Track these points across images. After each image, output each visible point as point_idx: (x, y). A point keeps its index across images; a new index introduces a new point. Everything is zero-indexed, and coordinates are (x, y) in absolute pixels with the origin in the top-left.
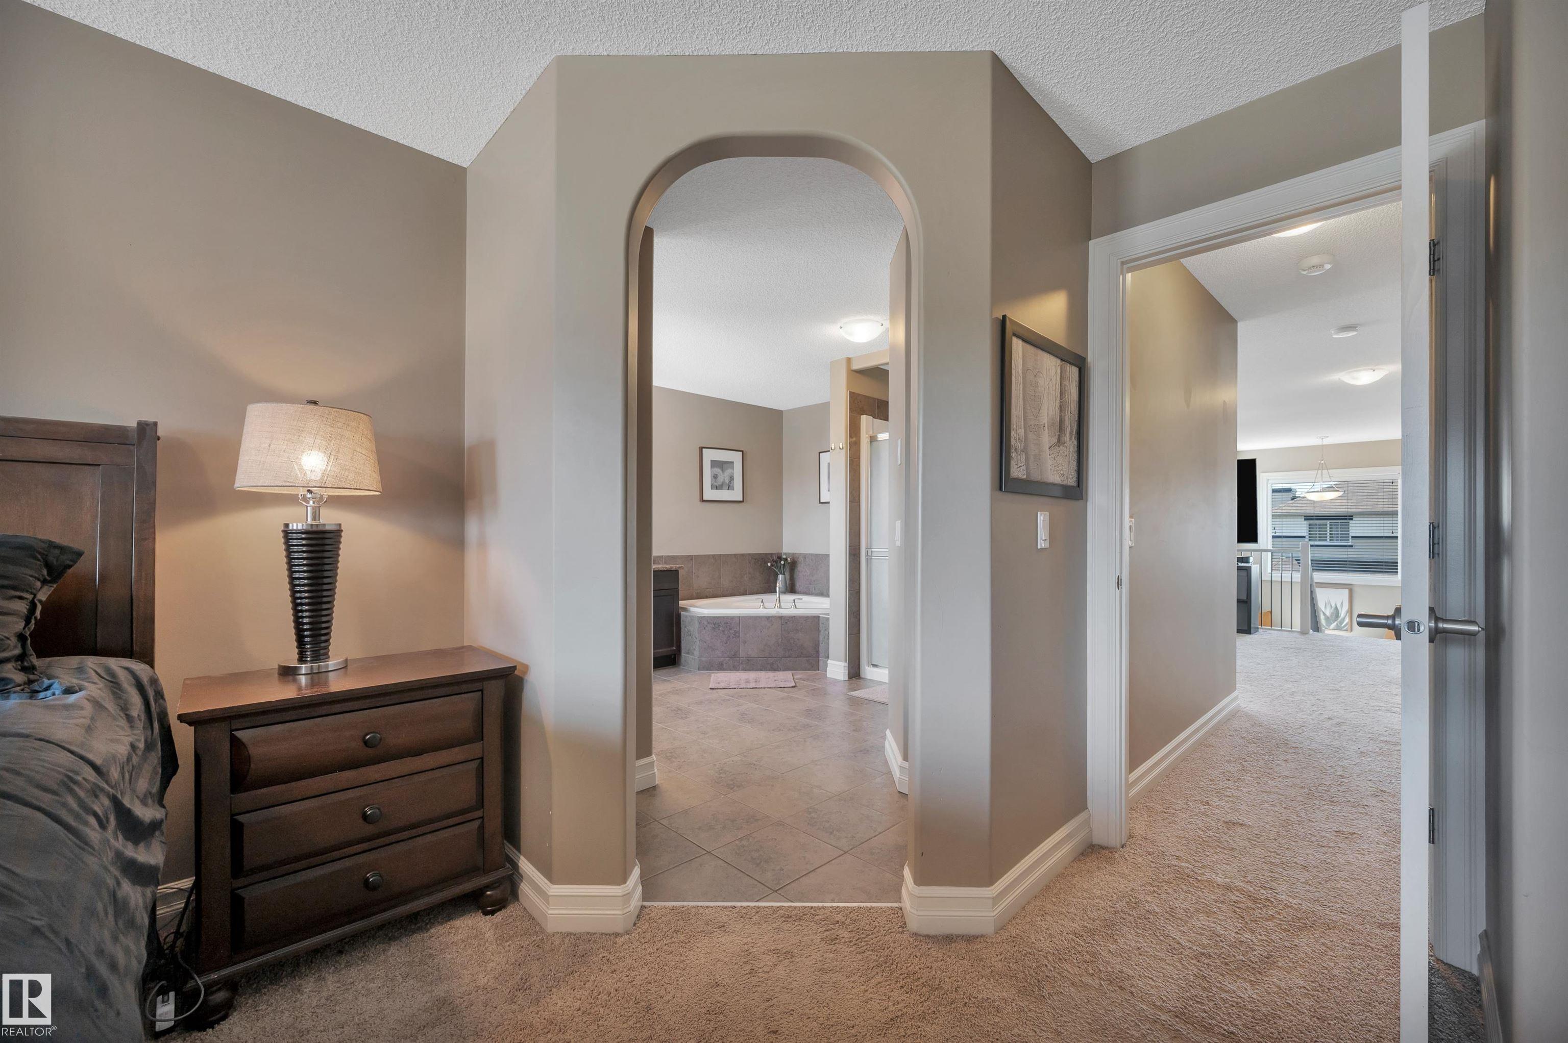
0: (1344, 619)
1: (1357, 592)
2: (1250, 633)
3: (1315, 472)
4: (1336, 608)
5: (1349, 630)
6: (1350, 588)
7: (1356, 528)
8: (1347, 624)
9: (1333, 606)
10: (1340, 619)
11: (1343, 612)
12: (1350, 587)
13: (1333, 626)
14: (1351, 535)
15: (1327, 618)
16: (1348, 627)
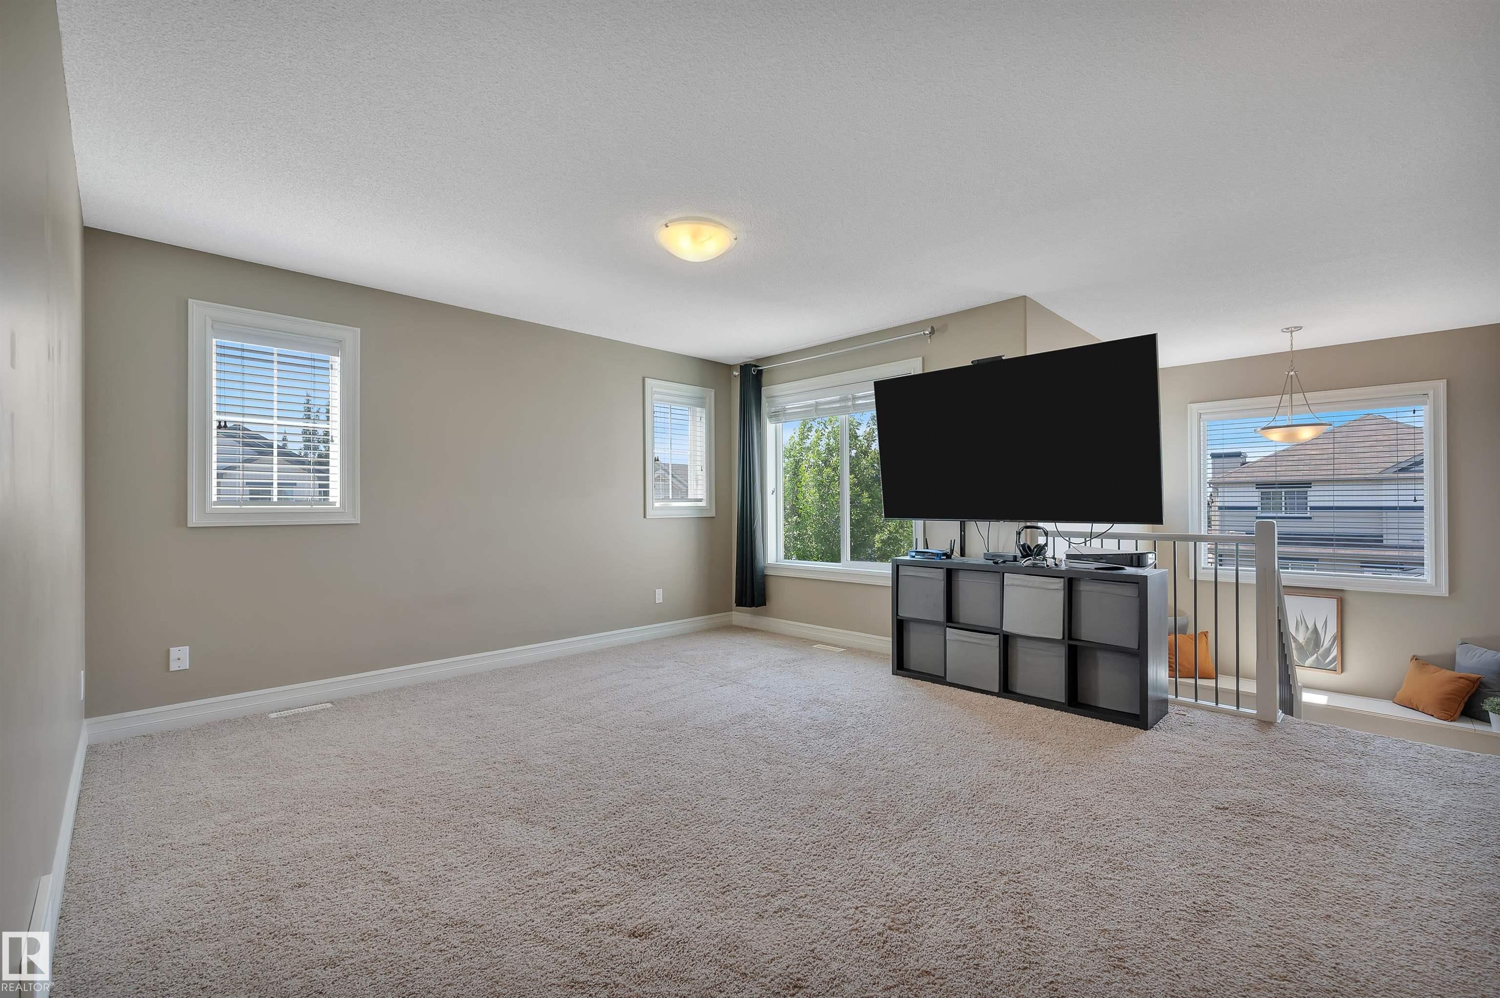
0: (1328, 651)
1: (1352, 604)
2: (1145, 726)
3: (1278, 398)
4: (1315, 630)
5: (1339, 669)
6: (1339, 596)
7: (1316, 497)
8: (1334, 659)
9: (1311, 626)
10: (1321, 650)
11: (1327, 639)
12: (1341, 594)
13: (1310, 661)
14: (1310, 504)
15: (1300, 647)
16: (1338, 663)
